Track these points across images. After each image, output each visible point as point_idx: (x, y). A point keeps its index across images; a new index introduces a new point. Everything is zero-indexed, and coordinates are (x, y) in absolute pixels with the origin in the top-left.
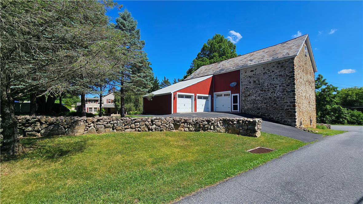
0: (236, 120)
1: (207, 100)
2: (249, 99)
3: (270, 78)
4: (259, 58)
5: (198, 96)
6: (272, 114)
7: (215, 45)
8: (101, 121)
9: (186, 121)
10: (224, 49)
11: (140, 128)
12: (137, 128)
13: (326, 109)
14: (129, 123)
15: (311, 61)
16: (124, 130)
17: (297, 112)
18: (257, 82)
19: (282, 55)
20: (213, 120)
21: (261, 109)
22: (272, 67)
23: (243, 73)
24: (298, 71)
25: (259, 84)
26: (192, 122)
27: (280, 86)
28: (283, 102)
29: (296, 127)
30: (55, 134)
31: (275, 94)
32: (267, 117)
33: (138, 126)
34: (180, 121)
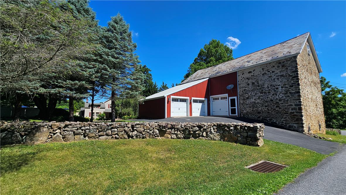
0: (232, 126)
1: (203, 103)
2: (248, 102)
3: (270, 79)
4: (257, 59)
5: (193, 99)
6: (275, 118)
7: (212, 49)
8: (70, 126)
9: (173, 127)
10: (220, 53)
11: (118, 134)
12: (114, 135)
13: (332, 113)
14: (104, 129)
15: (315, 61)
16: (97, 138)
17: (304, 116)
18: (256, 83)
19: (282, 54)
20: (205, 126)
21: (261, 113)
22: (272, 67)
23: (240, 75)
24: (301, 70)
25: (259, 86)
26: (180, 127)
27: (282, 87)
28: (287, 105)
29: (304, 133)
30: (8, 142)
31: (277, 96)
32: (269, 121)
33: (115, 133)
34: (166, 126)
